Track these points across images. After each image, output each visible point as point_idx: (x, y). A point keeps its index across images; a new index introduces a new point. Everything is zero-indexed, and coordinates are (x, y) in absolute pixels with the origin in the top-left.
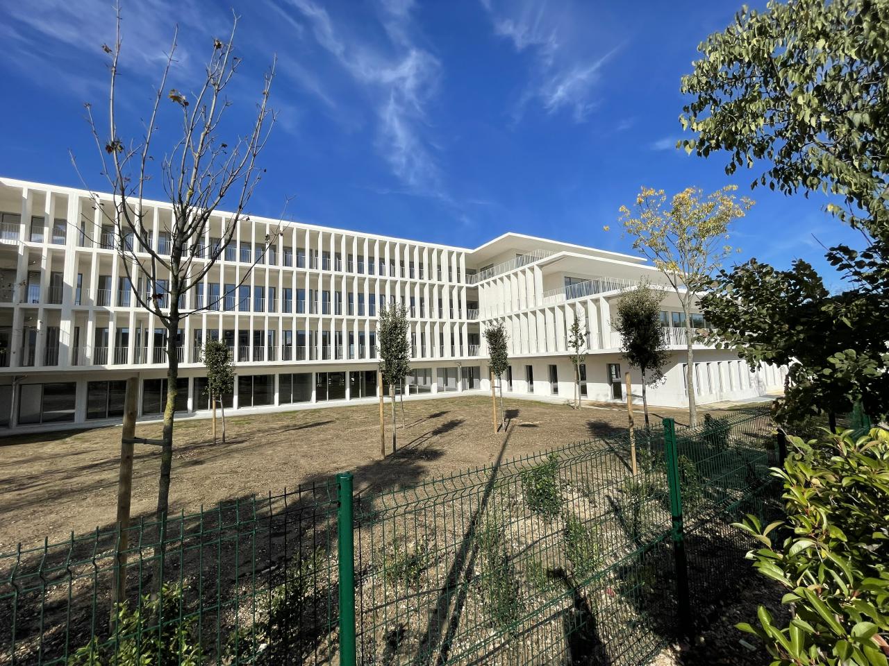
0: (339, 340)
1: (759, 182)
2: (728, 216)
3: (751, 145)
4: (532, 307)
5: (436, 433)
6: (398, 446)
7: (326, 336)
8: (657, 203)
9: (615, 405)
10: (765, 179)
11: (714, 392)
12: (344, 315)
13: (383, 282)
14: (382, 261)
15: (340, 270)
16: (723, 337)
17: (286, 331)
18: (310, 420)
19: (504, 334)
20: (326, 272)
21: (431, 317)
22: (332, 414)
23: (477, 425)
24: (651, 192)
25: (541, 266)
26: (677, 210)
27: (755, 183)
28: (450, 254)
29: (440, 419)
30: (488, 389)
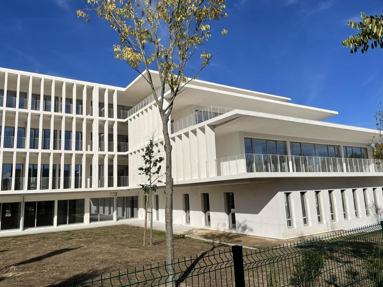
4: (161, 137)
11: (324, 221)
30: (142, 218)
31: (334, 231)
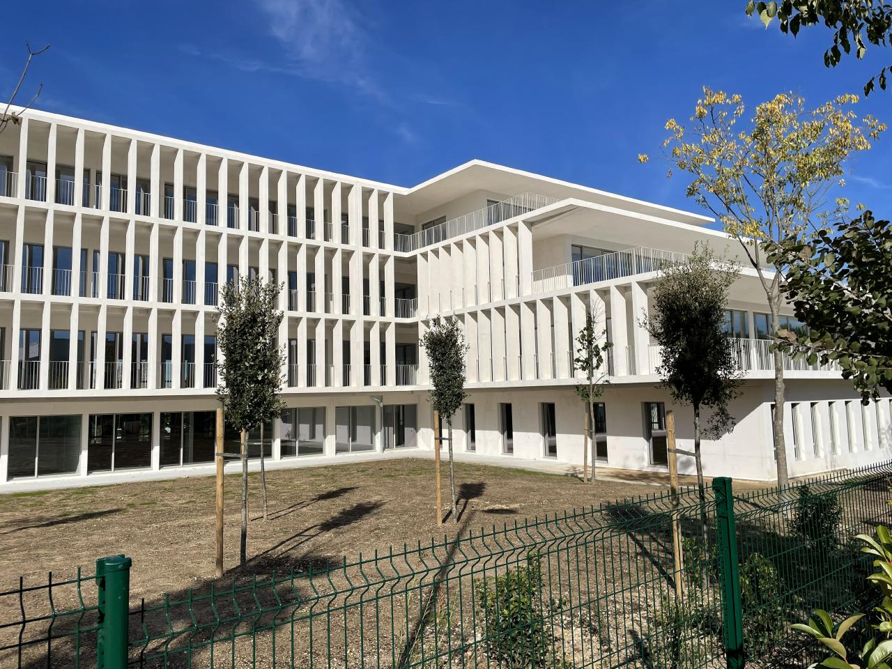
0: (141, 351)
1: (877, 84)
2: (845, 146)
3: (863, 21)
4: (512, 297)
5: (326, 527)
6: (251, 552)
7: (114, 342)
8: (730, 117)
9: (656, 476)
10: (884, 79)
11: (822, 453)
12: (153, 302)
13: (235, 242)
14: (233, 199)
15: (147, 213)
16: (819, 344)
17: (28, 331)
18: (73, 508)
19: (459, 342)
20: (118, 215)
21: (327, 310)
22: (120, 497)
23: (405, 512)
24: (720, 98)
25: (530, 224)
26: (762, 131)
27: (870, 85)
28: (367, 193)
29: (338, 501)
30: (429, 446)
31: (835, 471)
